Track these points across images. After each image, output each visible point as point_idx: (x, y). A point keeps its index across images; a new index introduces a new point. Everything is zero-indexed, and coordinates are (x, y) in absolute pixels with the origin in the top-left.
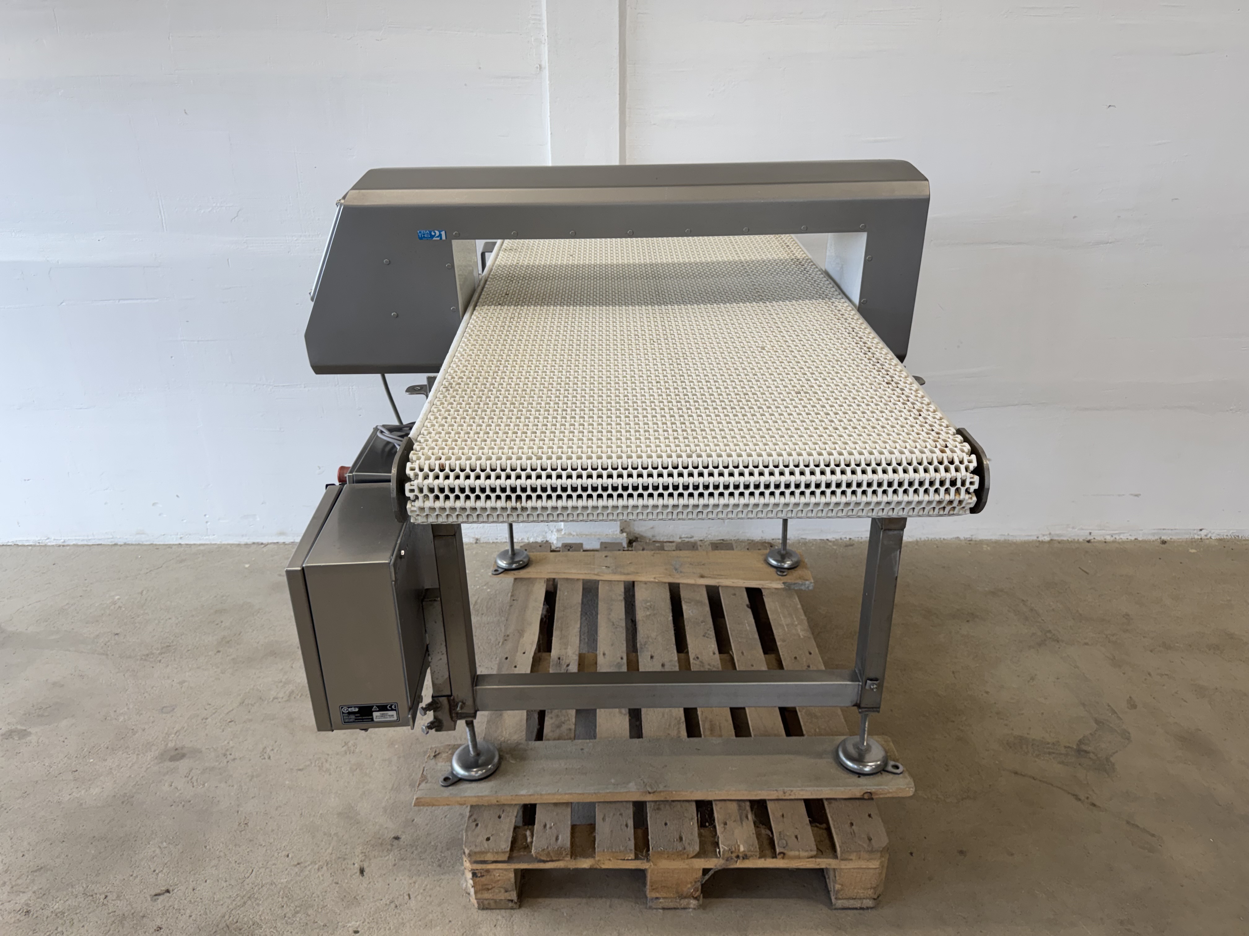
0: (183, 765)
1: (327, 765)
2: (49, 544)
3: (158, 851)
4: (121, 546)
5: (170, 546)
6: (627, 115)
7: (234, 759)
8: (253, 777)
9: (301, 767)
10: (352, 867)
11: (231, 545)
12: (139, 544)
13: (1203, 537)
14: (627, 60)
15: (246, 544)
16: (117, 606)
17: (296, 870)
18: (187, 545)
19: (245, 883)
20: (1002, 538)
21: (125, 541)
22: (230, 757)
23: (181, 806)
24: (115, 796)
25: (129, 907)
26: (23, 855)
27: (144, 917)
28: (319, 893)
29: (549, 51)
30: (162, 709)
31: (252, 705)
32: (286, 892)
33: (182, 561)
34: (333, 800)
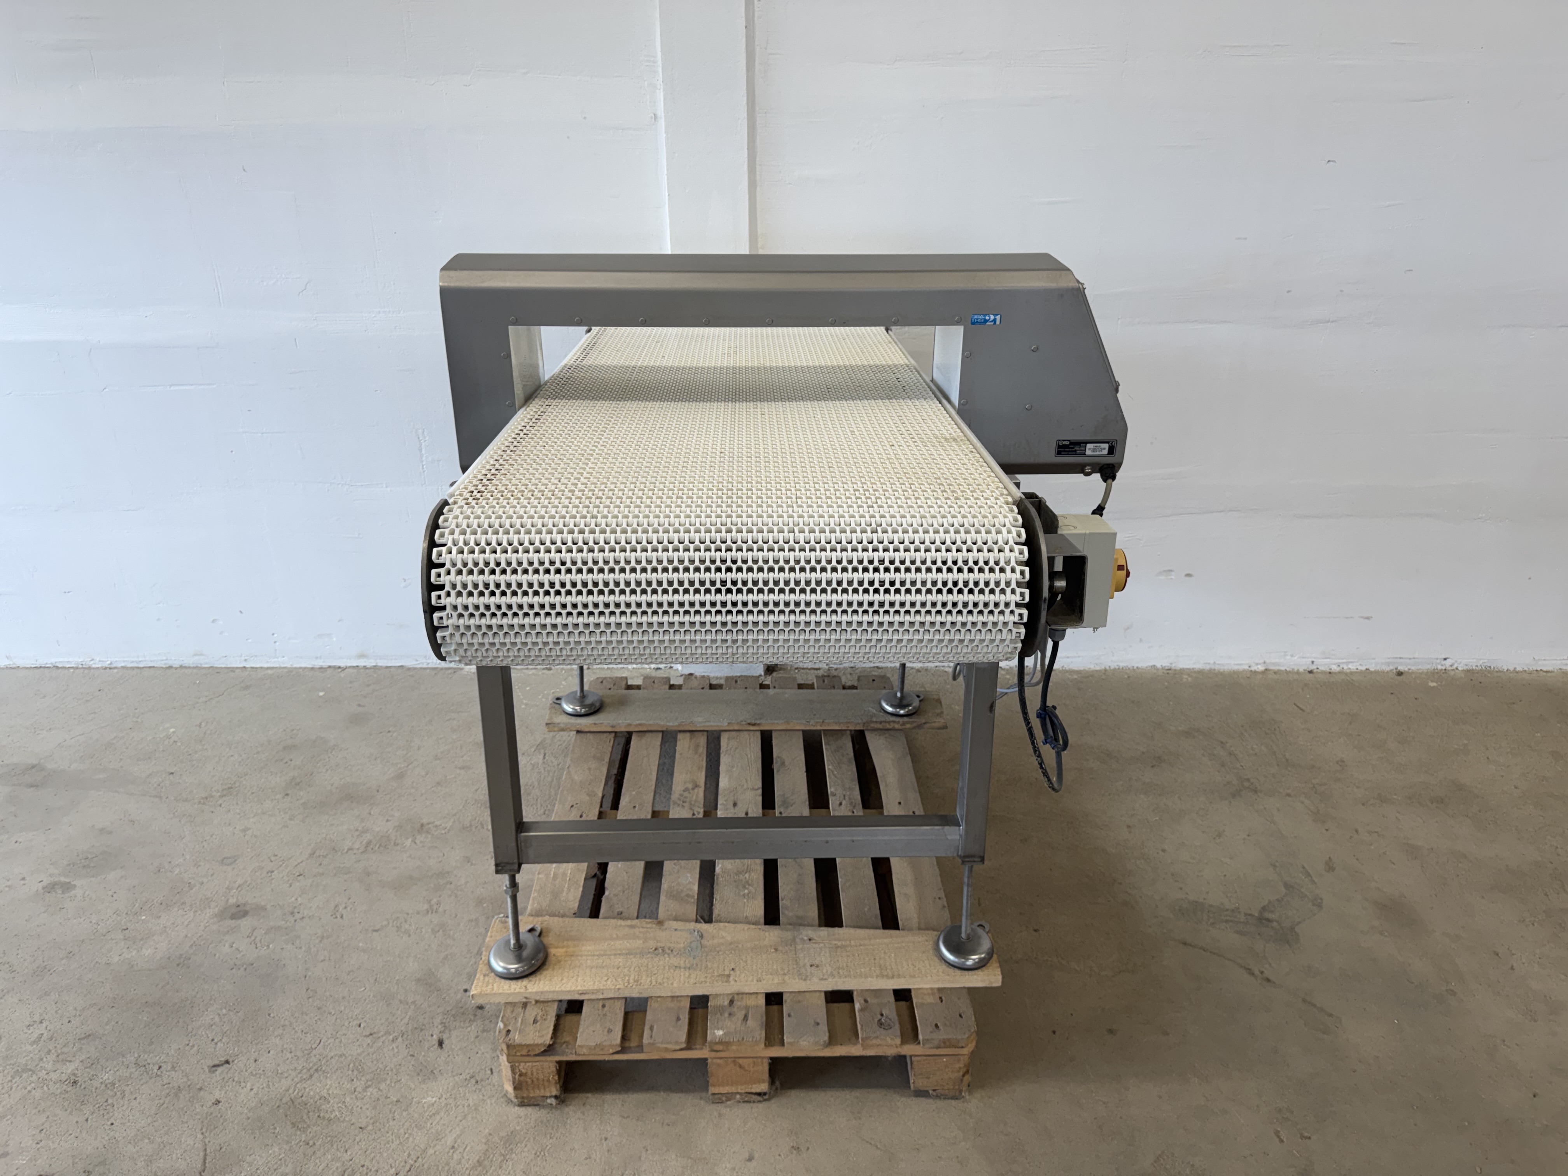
0: (245, 923)
1: (407, 926)
2: (94, 666)
3: (217, 1019)
4: (176, 668)
5: (232, 670)
6: (758, 173)
7: (303, 918)
8: (323, 937)
9: (377, 927)
10: (430, 1038)
11: (304, 669)
12: (197, 667)
13: (1448, 668)
14: (757, 109)
15: (321, 668)
16: (172, 741)
17: (369, 1040)
18: (252, 668)
19: (312, 1055)
20: (1208, 667)
21: (181, 663)
22: (297, 916)
23: (242, 969)
24: (169, 958)
25: (185, 1080)
26: (69, 1022)
27: (201, 1089)
28: (393, 1066)
29: (665, 99)
30: (223, 860)
31: (324, 857)
32: (357, 1064)
33: (247, 687)
34: (411, 964)
